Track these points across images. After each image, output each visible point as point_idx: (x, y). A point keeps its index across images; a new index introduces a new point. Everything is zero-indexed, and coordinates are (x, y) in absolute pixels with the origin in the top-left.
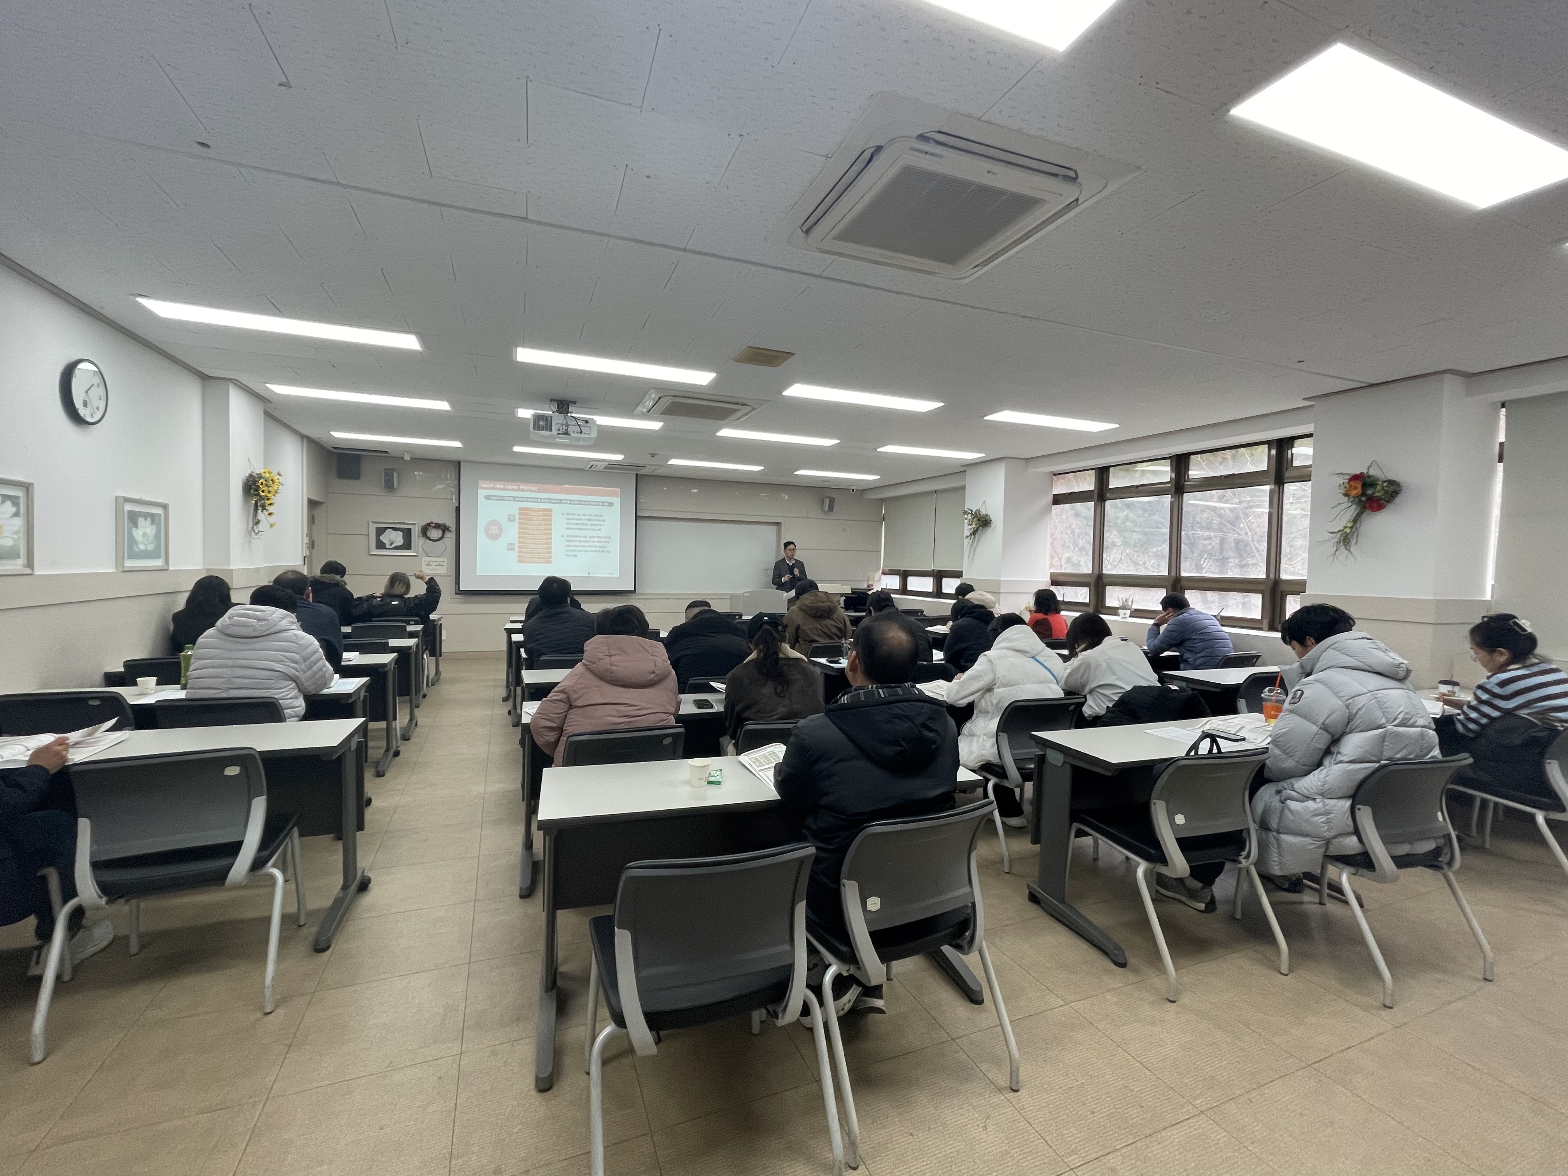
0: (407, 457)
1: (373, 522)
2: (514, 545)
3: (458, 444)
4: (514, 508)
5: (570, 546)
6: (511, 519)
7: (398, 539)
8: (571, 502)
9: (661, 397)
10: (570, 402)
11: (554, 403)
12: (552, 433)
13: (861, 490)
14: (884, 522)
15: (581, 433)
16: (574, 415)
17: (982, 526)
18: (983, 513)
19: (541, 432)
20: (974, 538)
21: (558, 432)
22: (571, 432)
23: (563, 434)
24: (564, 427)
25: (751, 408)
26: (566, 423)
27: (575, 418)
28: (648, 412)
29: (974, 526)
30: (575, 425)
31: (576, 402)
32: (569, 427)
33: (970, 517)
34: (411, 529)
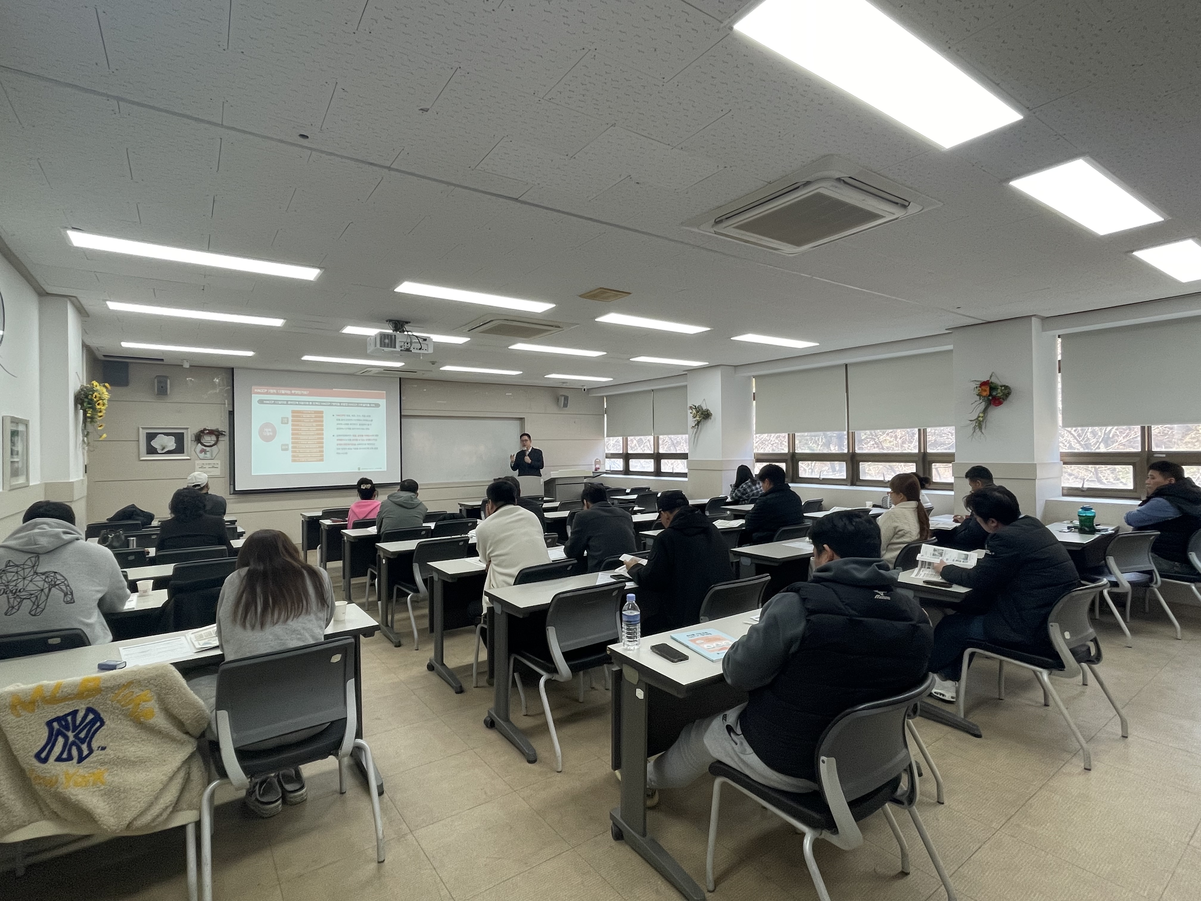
1: (143, 428)
2: (287, 445)
3: (248, 353)
4: (287, 411)
5: (340, 444)
6: (284, 421)
7: (171, 444)
8: (341, 404)
9: (492, 321)
10: (403, 322)
11: (391, 323)
12: (398, 349)
13: (588, 389)
14: (605, 415)
15: (420, 349)
16: (415, 334)
17: (704, 418)
18: (704, 408)
19: (386, 349)
20: (698, 428)
21: (401, 349)
22: (412, 349)
23: (405, 351)
24: (406, 344)
25: (561, 329)
26: (409, 341)
27: (417, 337)
28: (469, 331)
29: (698, 418)
30: (416, 343)
31: (410, 322)
32: (411, 345)
33: (694, 411)
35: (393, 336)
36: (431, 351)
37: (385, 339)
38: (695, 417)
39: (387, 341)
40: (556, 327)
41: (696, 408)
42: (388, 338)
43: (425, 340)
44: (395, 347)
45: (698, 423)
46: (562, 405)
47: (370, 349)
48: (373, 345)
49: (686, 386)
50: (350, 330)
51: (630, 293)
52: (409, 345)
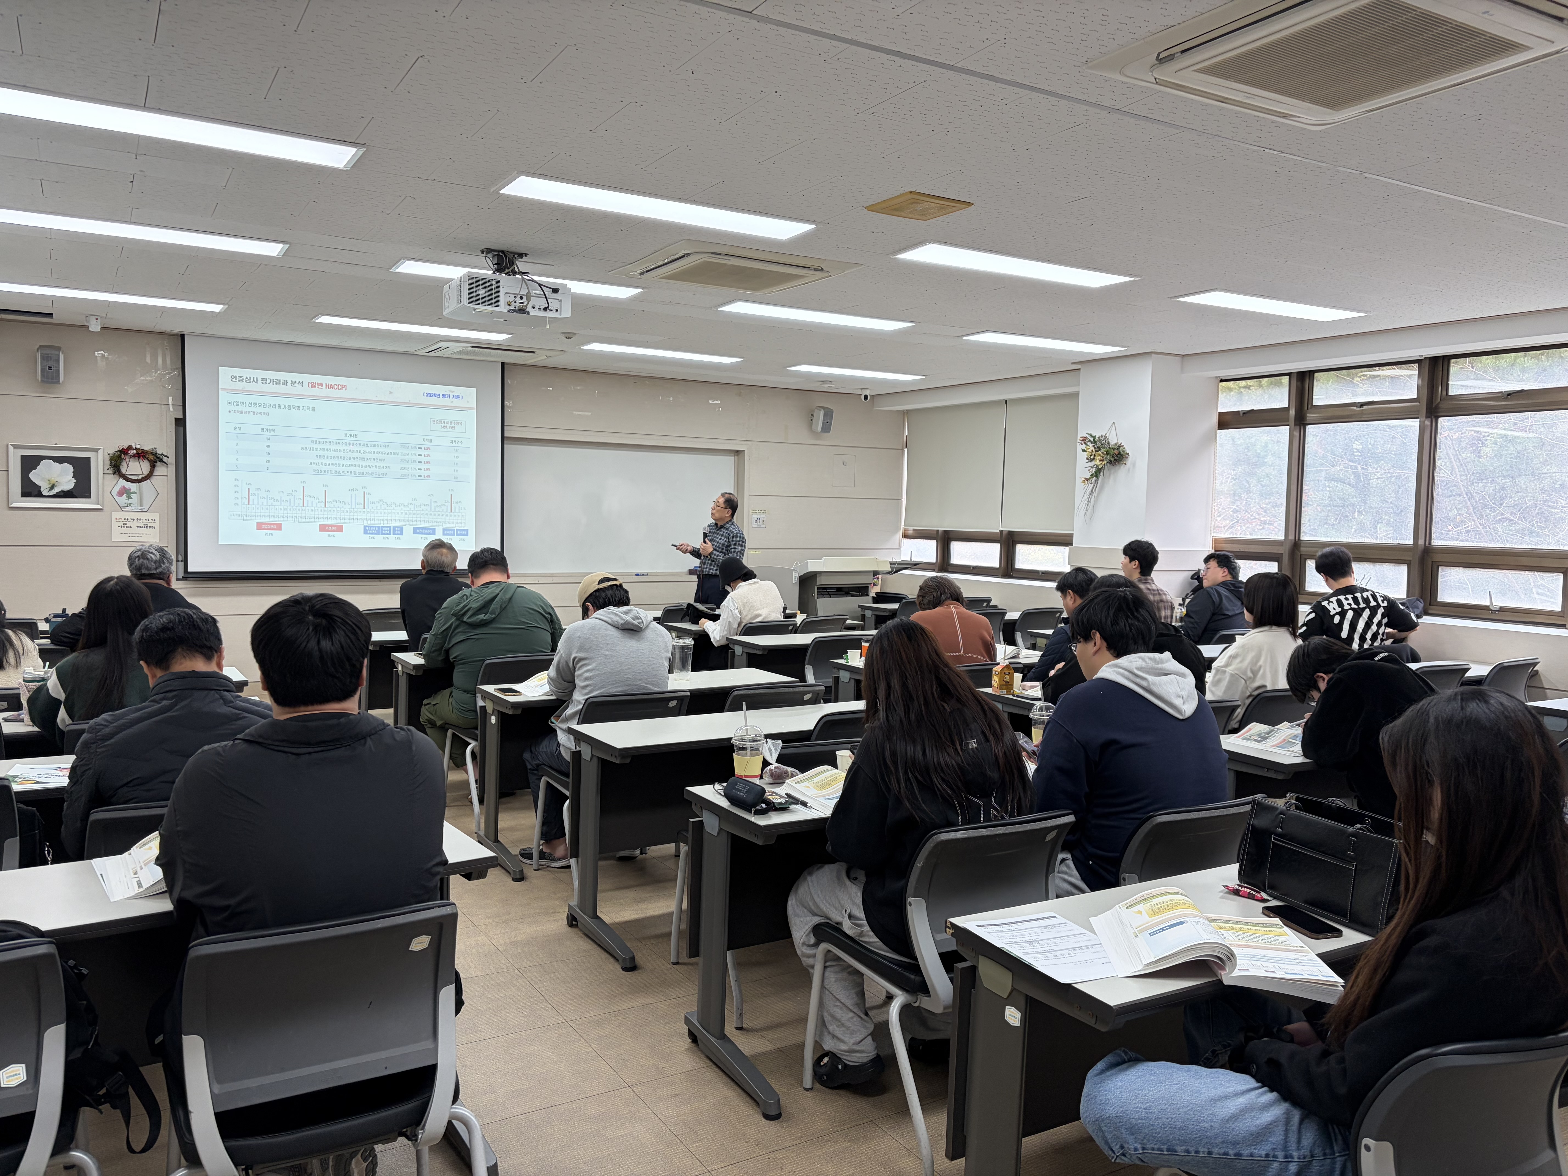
0: (95, 327)
1: (16, 447)
7: (66, 478)
9: (688, 255)
10: (514, 253)
11: (490, 255)
12: (503, 308)
13: (873, 396)
14: (906, 450)
15: (545, 309)
16: (535, 278)
17: (1110, 462)
18: (1113, 441)
19: (480, 308)
20: (1096, 482)
21: (509, 307)
22: (529, 309)
23: (517, 312)
24: (518, 300)
25: (827, 275)
26: (524, 292)
27: (540, 285)
28: (641, 274)
29: (1097, 462)
30: (537, 296)
31: (526, 255)
32: (529, 300)
33: (1091, 447)
34: (88, 459)
35: (494, 283)
36: (566, 313)
37: (478, 286)
38: (1092, 460)
39: (482, 292)
40: (815, 270)
41: (1095, 442)
42: (484, 287)
43: (555, 291)
44: (497, 305)
45: (1098, 473)
46: (819, 428)
47: (450, 306)
48: (455, 298)
49: (1076, 395)
50: (410, 268)
51: (969, 204)
52: (524, 300)
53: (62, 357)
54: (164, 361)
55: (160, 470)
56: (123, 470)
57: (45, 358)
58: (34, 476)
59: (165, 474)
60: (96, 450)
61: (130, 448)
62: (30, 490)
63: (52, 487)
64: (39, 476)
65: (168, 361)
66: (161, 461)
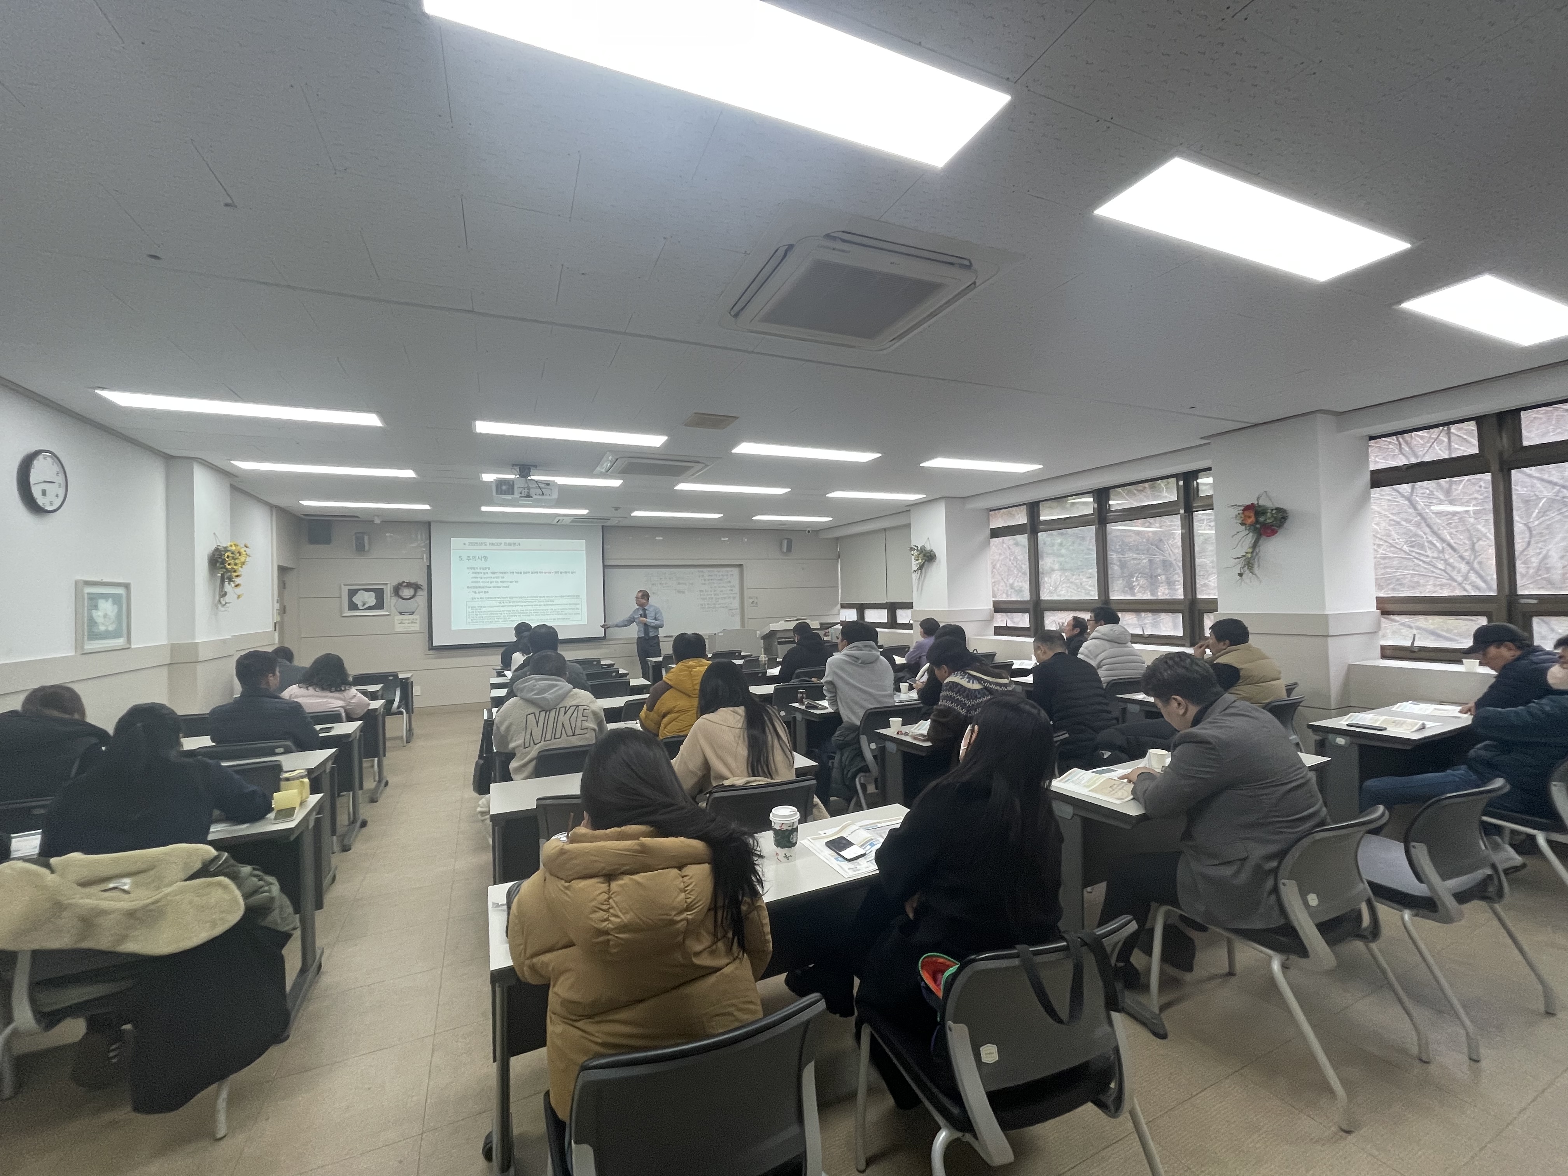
0: (377, 521)
3: (427, 507)
9: (618, 459)
10: (531, 465)
11: (517, 468)
12: (516, 494)
14: (839, 560)
15: (542, 494)
16: (539, 478)
17: (928, 560)
18: (928, 549)
19: (504, 496)
20: (921, 573)
21: (520, 494)
22: (532, 495)
23: (526, 497)
24: (527, 489)
25: (704, 465)
26: (527, 486)
28: (615, 472)
29: (921, 561)
30: (537, 487)
31: (539, 466)
33: (917, 553)
34: (383, 589)
35: (514, 482)
37: (501, 485)
38: (917, 560)
39: (504, 487)
40: (693, 462)
41: (919, 550)
43: (548, 484)
44: (513, 494)
46: (785, 551)
49: (910, 524)
50: (483, 477)
51: (736, 417)
53: (366, 538)
54: (421, 536)
55: (420, 593)
56: (401, 593)
57: (357, 539)
58: (355, 599)
59: (422, 595)
60: (386, 584)
61: (403, 582)
62: (353, 606)
63: (364, 605)
64: (357, 599)
65: (424, 536)
66: (420, 588)
